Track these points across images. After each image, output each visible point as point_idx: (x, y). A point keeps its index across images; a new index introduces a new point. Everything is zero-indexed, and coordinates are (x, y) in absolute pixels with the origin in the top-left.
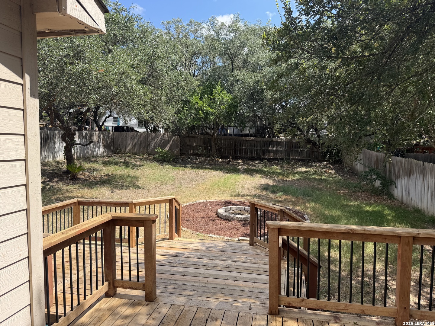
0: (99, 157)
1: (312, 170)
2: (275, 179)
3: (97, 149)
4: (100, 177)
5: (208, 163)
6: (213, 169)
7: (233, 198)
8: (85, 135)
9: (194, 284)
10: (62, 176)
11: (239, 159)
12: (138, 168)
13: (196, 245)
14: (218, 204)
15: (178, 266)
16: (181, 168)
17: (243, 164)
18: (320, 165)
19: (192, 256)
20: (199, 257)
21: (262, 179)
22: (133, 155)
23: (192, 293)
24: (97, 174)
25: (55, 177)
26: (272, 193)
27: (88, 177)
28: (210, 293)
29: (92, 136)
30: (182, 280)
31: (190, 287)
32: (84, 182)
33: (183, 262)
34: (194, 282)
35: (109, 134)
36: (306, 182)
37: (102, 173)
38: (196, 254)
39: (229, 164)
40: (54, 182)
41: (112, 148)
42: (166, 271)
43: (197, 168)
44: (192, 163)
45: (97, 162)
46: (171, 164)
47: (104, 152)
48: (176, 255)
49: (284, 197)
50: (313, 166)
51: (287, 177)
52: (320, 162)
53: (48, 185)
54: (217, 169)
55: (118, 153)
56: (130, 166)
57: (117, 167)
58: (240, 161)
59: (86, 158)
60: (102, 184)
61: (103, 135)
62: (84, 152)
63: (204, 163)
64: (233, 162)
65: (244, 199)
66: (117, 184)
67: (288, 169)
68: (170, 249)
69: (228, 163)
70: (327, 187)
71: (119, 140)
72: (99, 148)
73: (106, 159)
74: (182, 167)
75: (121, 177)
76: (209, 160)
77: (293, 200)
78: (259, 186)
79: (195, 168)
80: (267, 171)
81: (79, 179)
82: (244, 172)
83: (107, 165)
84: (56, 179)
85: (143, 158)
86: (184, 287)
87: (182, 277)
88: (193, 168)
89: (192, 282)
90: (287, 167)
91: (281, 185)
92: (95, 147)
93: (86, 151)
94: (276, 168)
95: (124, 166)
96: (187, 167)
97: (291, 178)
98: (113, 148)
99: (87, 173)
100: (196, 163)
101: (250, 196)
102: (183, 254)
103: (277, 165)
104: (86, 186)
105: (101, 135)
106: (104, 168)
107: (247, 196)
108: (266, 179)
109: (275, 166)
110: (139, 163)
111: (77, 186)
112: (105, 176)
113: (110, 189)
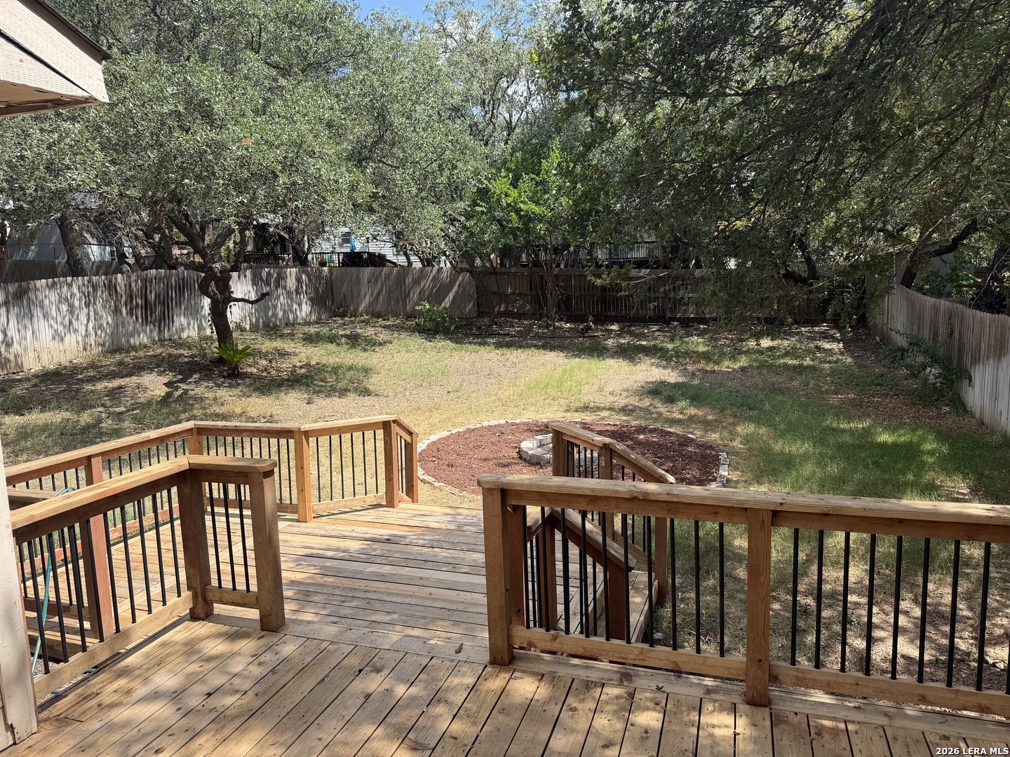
0: (299, 324)
1: (786, 343)
2: (685, 369)
3: (295, 306)
4: (290, 369)
5: (537, 333)
6: (544, 347)
7: (568, 415)
8: (267, 277)
9: (400, 600)
10: (210, 370)
11: (612, 322)
12: (377, 349)
13: (438, 518)
14: (530, 430)
15: (382, 562)
16: (471, 347)
17: (621, 334)
18: (811, 332)
19: (421, 542)
20: (435, 544)
21: (653, 368)
22: (374, 319)
23: (388, 618)
24: (285, 365)
25: (195, 372)
26: (665, 402)
27: (266, 369)
28: (424, 618)
29: (283, 279)
30: (379, 592)
31: (389, 605)
32: (255, 382)
33: (397, 555)
34: (402, 595)
35: (320, 273)
36: (760, 374)
37: (295, 361)
38: (431, 538)
39: (586, 335)
40: (190, 383)
41: (328, 303)
42: (355, 572)
43: (509, 345)
44: (499, 334)
45: (292, 336)
46: (450, 339)
47: (311, 313)
48: (388, 540)
49: (692, 411)
50: (791, 334)
51: (717, 363)
52: (812, 323)
53: (177, 388)
54: (552, 348)
55: (343, 316)
56: (359, 345)
57: (332, 347)
58: (615, 327)
59: (271, 329)
60: (292, 385)
61: (308, 275)
62: (266, 314)
63: (528, 334)
64: (597, 330)
65: (594, 417)
66: (322, 386)
67: (728, 342)
68: (381, 528)
69: (582, 333)
70: (808, 384)
71: (343, 284)
72: (300, 305)
73: (312, 330)
74: (475, 343)
75: (335, 370)
76: (540, 327)
77: (710, 417)
78: (642, 387)
79: (502, 347)
80: (673, 349)
81: (244, 376)
82: (616, 353)
83: (312, 342)
84: (196, 376)
85: (393, 326)
86: (377, 605)
87: (383, 585)
88: (499, 345)
89: (398, 595)
90: (726, 338)
91: (696, 382)
92: (289, 302)
93: (270, 313)
94: (698, 343)
95: (347, 344)
96: (484, 344)
97: (727, 365)
98: (332, 304)
99: (264, 362)
100: (508, 334)
101: (611, 409)
102: (405, 537)
103: (701, 334)
104: (254, 390)
105: (304, 276)
106: (304, 350)
107: (604, 409)
108: (664, 368)
109: (696, 338)
110: (383, 336)
111: (235, 391)
112: (301, 367)
113: (306, 396)
